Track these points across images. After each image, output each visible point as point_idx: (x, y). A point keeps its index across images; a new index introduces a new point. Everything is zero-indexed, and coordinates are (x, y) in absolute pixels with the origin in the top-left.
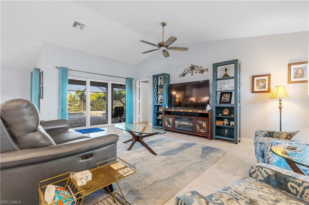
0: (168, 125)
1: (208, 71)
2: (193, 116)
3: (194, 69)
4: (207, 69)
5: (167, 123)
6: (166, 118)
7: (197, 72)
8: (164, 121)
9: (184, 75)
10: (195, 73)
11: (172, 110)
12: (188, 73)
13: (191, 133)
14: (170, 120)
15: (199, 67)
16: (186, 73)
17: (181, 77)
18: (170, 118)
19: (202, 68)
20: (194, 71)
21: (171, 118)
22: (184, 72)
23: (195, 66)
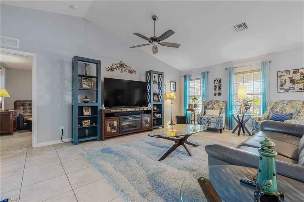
0: (111, 131)
1: (135, 73)
2: (139, 114)
3: (124, 67)
4: (135, 71)
5: (110, 128)
6: (108, 122)
7: (126, 71)
8: (105, 127)
9: (112, 69)
10: (125, 71)
11: (117, 111)
12: (116, 69)
13: (139, 131)
14: (115, 123)
15: (128, 67)
16: (115, 69)
17: (109, 71)
18: (115, 120)
19: (130, 68)
20: (124, 69)
21: (117, 121)
22: (113, 67)
23: (124, 64)
